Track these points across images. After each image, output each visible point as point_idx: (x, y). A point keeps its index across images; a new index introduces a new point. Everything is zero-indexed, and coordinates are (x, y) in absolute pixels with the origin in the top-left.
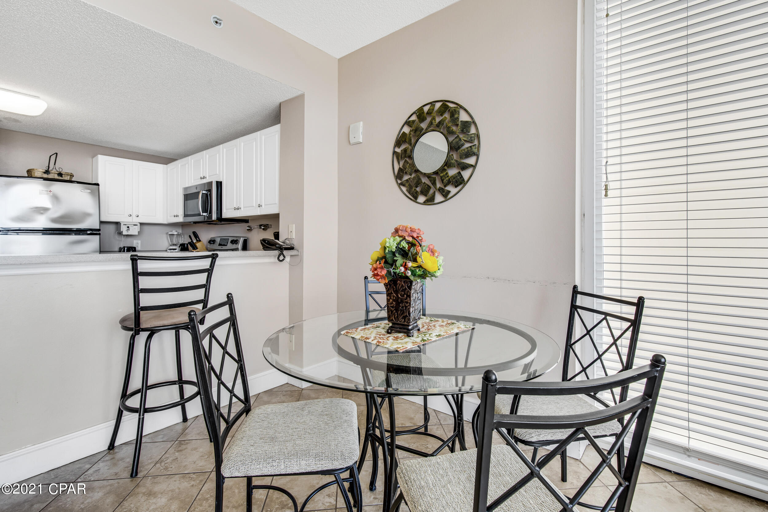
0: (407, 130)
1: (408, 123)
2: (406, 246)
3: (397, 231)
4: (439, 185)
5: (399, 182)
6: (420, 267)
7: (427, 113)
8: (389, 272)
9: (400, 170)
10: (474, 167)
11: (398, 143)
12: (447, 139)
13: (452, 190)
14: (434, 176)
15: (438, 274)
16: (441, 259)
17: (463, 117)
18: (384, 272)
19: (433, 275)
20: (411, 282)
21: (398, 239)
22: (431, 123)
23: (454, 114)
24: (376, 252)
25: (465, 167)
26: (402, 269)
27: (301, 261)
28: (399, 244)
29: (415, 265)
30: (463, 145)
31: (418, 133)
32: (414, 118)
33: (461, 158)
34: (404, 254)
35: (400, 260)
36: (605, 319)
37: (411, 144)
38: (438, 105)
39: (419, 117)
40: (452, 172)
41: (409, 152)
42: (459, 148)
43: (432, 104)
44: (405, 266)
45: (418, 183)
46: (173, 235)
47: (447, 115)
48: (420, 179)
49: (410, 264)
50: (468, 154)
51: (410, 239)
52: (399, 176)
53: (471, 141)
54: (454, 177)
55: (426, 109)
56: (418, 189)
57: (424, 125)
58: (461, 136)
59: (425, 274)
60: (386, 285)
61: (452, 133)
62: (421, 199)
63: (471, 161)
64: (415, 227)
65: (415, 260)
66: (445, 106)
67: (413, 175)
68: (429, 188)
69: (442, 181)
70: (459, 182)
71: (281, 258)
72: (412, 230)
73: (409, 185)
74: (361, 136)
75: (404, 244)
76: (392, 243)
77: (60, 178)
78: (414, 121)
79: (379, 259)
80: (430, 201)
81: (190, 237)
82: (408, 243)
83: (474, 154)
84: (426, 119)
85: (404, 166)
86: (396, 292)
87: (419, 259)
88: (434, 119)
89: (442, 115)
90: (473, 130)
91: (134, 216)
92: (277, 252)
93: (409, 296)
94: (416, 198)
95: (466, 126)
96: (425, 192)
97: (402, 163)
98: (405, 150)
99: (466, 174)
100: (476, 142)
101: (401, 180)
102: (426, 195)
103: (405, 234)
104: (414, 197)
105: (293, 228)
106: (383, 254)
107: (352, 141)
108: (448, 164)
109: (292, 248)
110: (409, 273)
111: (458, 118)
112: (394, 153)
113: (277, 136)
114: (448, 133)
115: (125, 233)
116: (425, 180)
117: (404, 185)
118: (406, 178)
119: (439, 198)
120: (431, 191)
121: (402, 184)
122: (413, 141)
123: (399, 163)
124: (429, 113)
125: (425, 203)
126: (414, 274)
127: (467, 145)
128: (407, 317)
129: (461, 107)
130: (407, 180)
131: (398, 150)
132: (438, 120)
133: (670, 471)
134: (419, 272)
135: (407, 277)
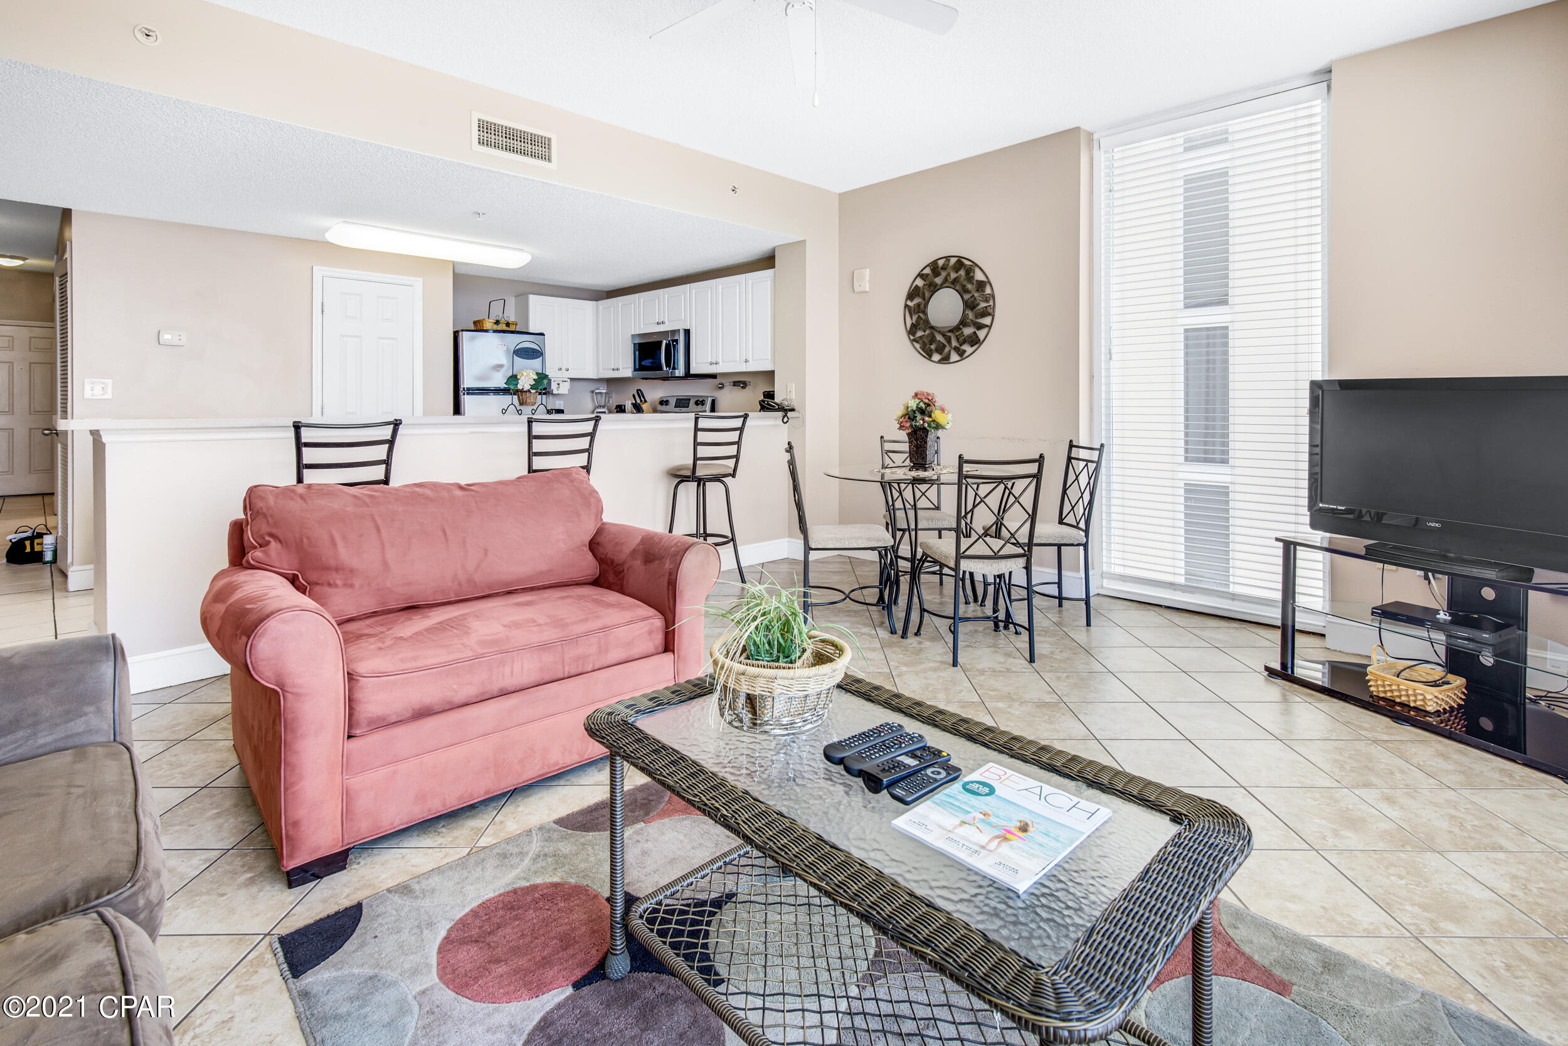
0: (920, 283)
1: (921, 275)
2: (924, 406)
3: (916, 395)
4: (954, 343)
5: (912, 338)
6: (934, 421)
7: (942, 268)
8: (911, 425)
9: (913, 325)
10: (990, 327)
11: (911, 296)
12: (962, 297)
13: (968, 349)
14: (949, 334)
15: (947, 427)
16: (950, 416)
17: (979, 276)
18: (908, 425)
19: (943, 428)
20: (928, 431)
21: (918, 401)
22: (946, 280)
23: (969, 271)
24: (900, 411)
25: (980, 327)
26: (921, 422)
27: (804, 422)
28: (918, 404)
29: (930, 419)
30: (978, 305)
31: (932, 288)
32: (927, 271)
33: (976, 318)
34: (922, 412)
35: (919, 416)
36: (1087, 465)
37: (924, 299)
38: (953, 261)
39: (933, 270)
40: (968, 331)
41: (922, 307)
42: (974, 307)
43: (947, 258)
44: (923, 420)
45: (933, 340)
46: (601, 393)
47: (962, 272)
48: (934, 337)
49: (927, 419)
50: (985, 313)
51: (927, 401)
52: (912, 331)
53: (987, 301)
54: (969, 336)
55: (941, 263)
56: (933, 347)
57: (938, 280)
58: (976, 295)
59: (938, 427)
60: (908, 434)
61: (968, 291)
62: (936, 357)
63: (986, 321)
64: (930, 392)
65: (930, 416)
66: (960, 264)
67: (928, 332)
68: (944, 346)
69: (958, 340)
70: (975, 341)
71: (786, 420)
72: (928, 394)
73: (924, 342)
74: (868, 285)
75: (922, 405)
76: (913, 404)
77: (508, 329)
78: (927, 275)
79: (904, 416)
80: (945, 360)
81: (634, 396)
82: (925, 403)
83: (989, 314)
84: (940, 274)
85: (917, 321)
86: (916, 440)
87: (933, 415)
88: (949, 275)
89: (957, 272)
90: (988, 291)
91: (563, 369)
92: (781, 414)
93: (926, 443)
94: (930, 356)
95: (981, 286)
96: (940, 350)
97: (915, 317)
98: (919, 305)
99: (981, 334)
100: (991, 303)
101: (914, 336)
102: (941, 354)
103: (922, 397)
104: (929, 355)
105: (793, 387)
106: (905, 412)
107: (857, 289)
108: (963, 323)
109: (793, 410)
110: (926, 425)
111: (973, 277)
112: (906, 306)
113: (769, 282)
114: (963, 291)
115: (555, 392)
116: (939, 338)
117: (917, 342)
118: (919, 334)
119: (954, 357)
120: (947, 350)
121: (915, 340)
122: (927, 295)
123: (912, 318)
124: (944, 268)
125: (940, 362)
126: (929, 426)
127: (983, 305)
128: (924, 458)
129: (977, 265)
130: (920, 337)
131: (909, 303)
132: (953, 275)
133: (1161, 606)
134: (933, 425)
135: (925, 428)
